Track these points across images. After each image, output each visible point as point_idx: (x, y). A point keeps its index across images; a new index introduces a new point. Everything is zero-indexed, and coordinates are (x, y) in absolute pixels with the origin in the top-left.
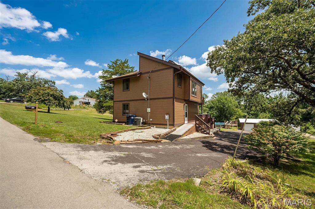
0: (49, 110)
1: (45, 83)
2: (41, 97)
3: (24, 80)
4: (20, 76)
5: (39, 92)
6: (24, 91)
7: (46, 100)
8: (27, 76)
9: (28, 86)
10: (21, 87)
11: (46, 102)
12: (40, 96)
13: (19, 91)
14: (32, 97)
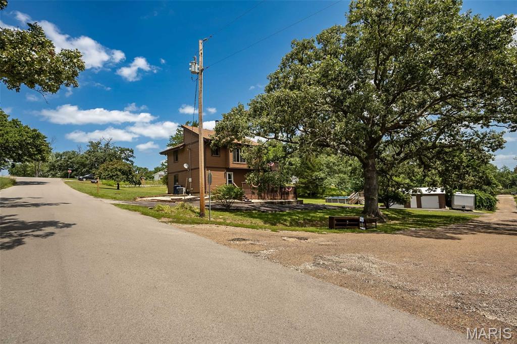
0: (118, 187)
1: (121, 153)
2: (110, 173)
3: (98, 151)
4: (93, 146)
5: (108, 167)
6: (98, 165)
7: (115, 176)
8: (100, 145)
9: (102, 158)
10: (94, 160)
11: (114, 177)
12: (108, 171)
13: (92, 166)
14: (101, 174)
